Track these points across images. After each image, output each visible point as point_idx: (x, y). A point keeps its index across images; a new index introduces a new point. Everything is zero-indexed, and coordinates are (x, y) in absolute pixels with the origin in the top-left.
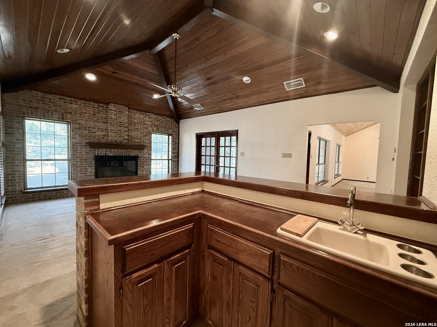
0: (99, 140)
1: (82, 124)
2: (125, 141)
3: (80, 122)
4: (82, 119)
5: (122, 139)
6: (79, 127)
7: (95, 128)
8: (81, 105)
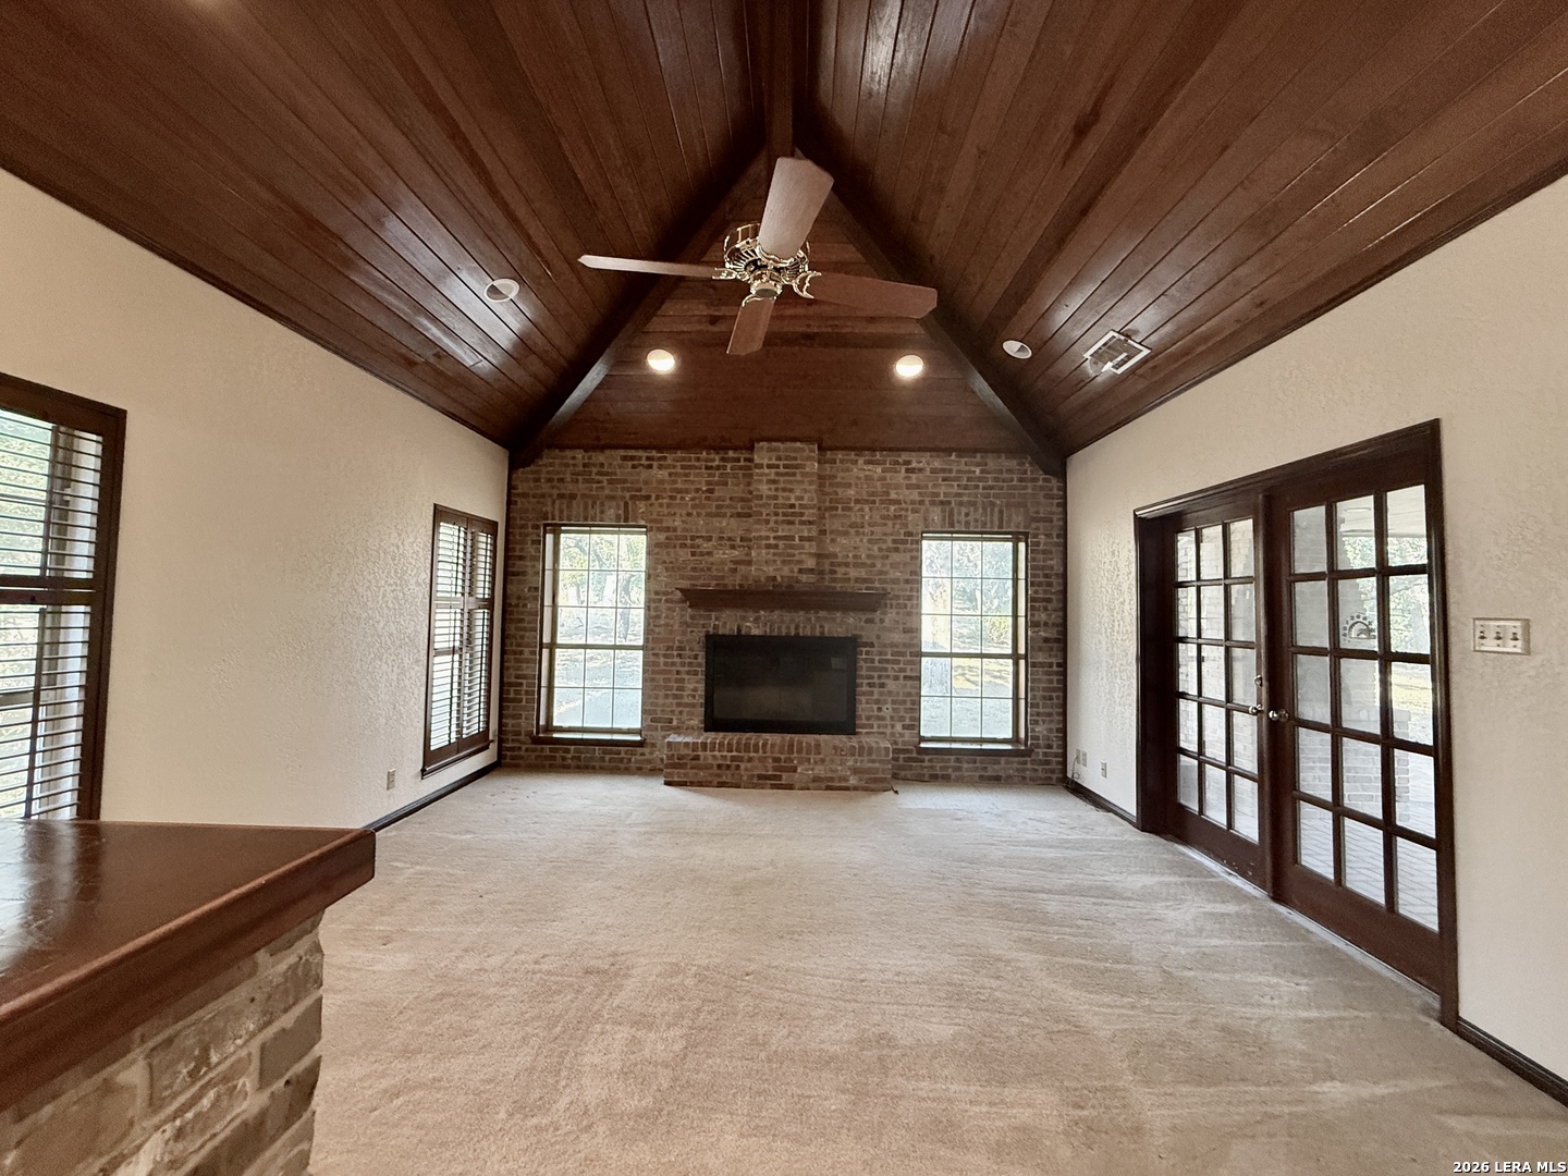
0: (722, 578)
1: (675, 530)
2: (804, 578)
3: (670, 524)
4: (675, 514)
5: (792, 571)
6: (667, 538)
7: (709, 539)
8: (674, 467)
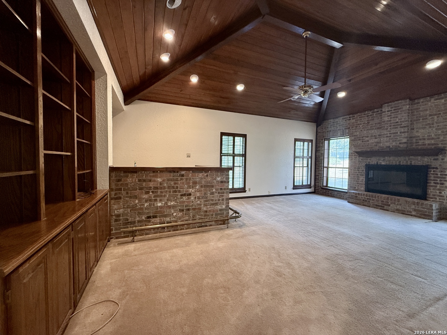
0: (372, 148)
1: (357, 136)
2: (402, 146)
4: (357, 131)
5: (397, 144)
6: (354, 138)
7: (368, 137)
8: (357, 118)
